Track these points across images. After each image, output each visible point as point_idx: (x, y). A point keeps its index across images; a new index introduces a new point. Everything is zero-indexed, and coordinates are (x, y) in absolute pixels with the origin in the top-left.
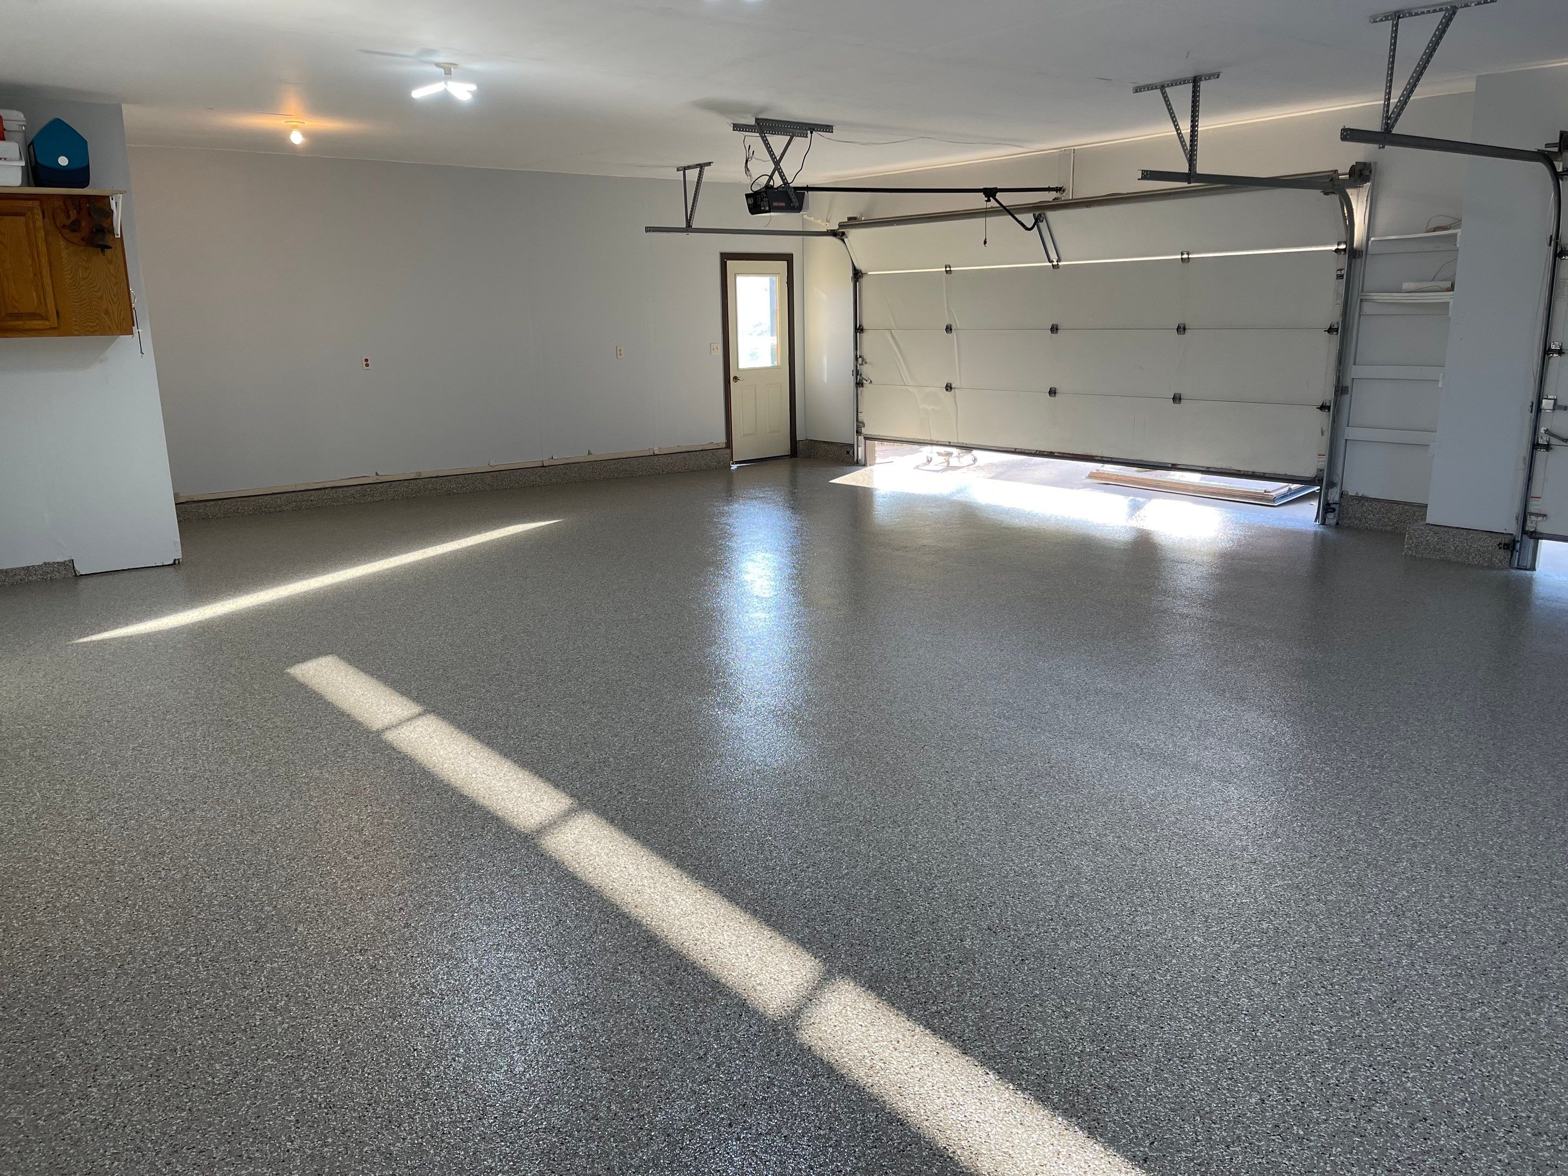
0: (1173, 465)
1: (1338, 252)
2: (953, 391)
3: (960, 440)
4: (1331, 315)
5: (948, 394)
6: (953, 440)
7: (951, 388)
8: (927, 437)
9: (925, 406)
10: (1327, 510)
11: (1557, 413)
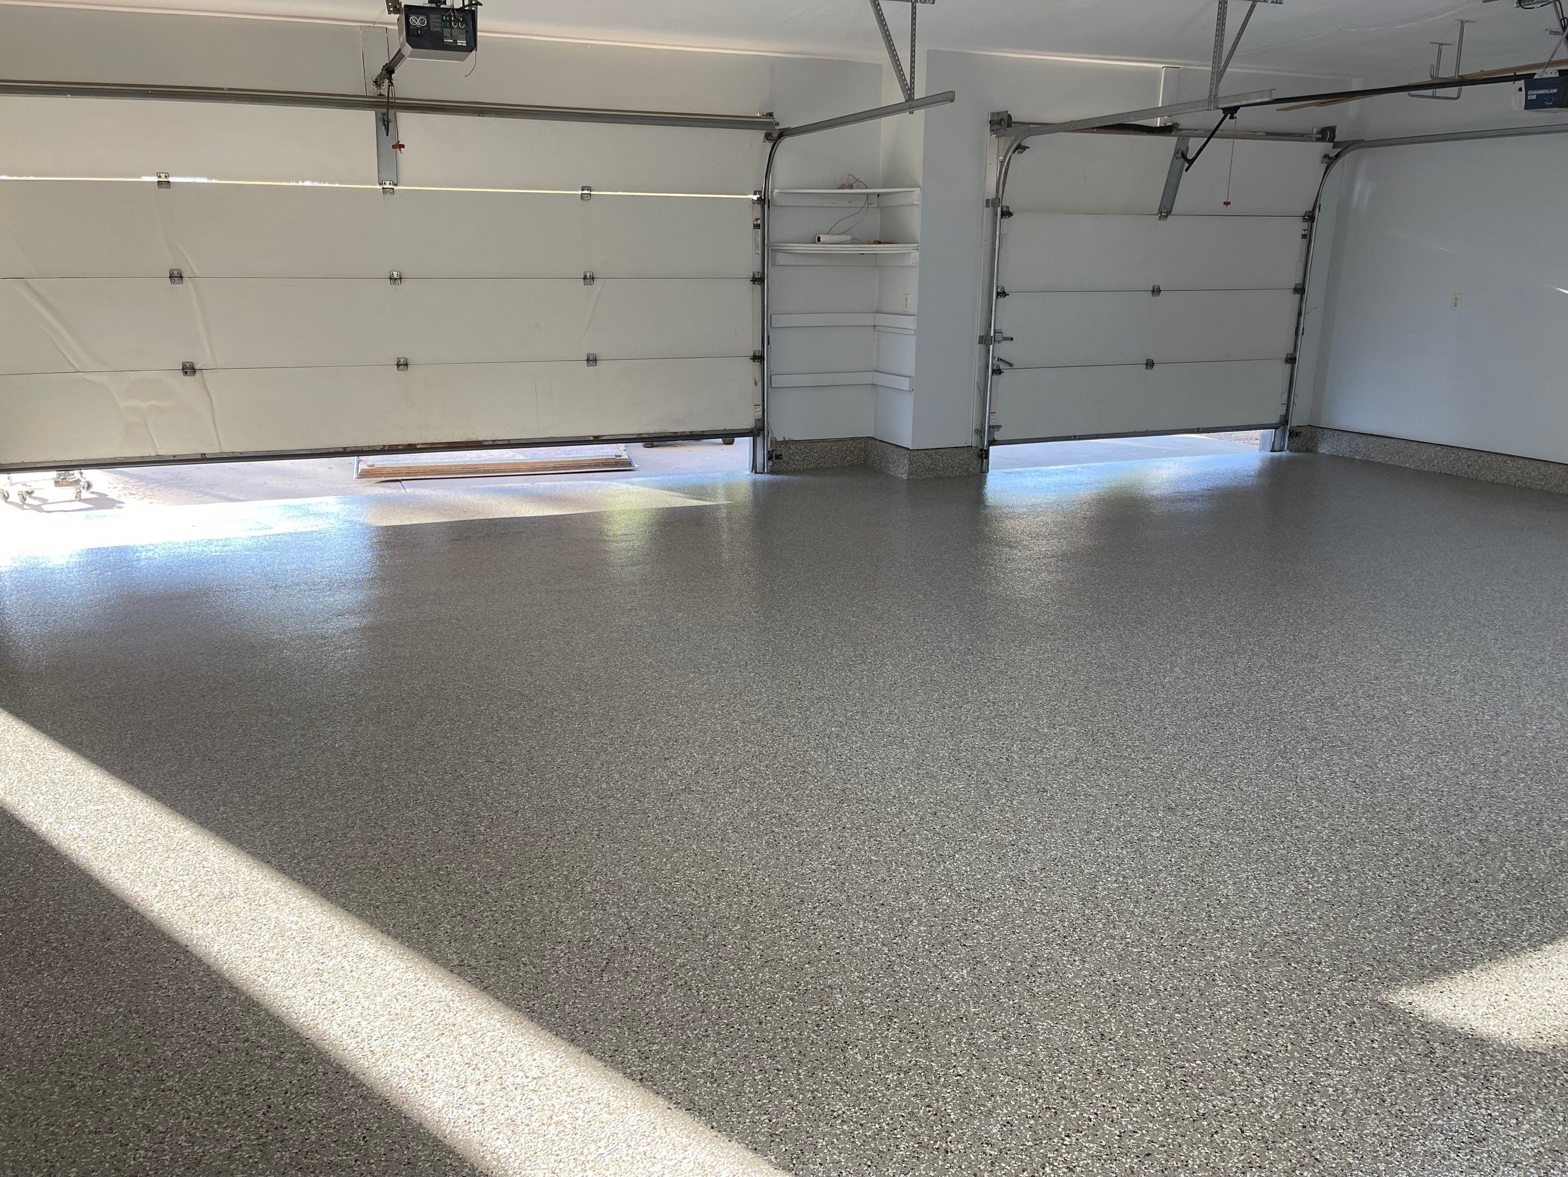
0: (595, 437)
1: (753, 202)
2: (198, 374)
3: (227, 448)
4: (751, 265)
5: (189, 379)
6: (211, 449)
7: (194, 370)
8: (149, 452)
9: (133, 403)
10: (770, 458)
11: (1004, 343)
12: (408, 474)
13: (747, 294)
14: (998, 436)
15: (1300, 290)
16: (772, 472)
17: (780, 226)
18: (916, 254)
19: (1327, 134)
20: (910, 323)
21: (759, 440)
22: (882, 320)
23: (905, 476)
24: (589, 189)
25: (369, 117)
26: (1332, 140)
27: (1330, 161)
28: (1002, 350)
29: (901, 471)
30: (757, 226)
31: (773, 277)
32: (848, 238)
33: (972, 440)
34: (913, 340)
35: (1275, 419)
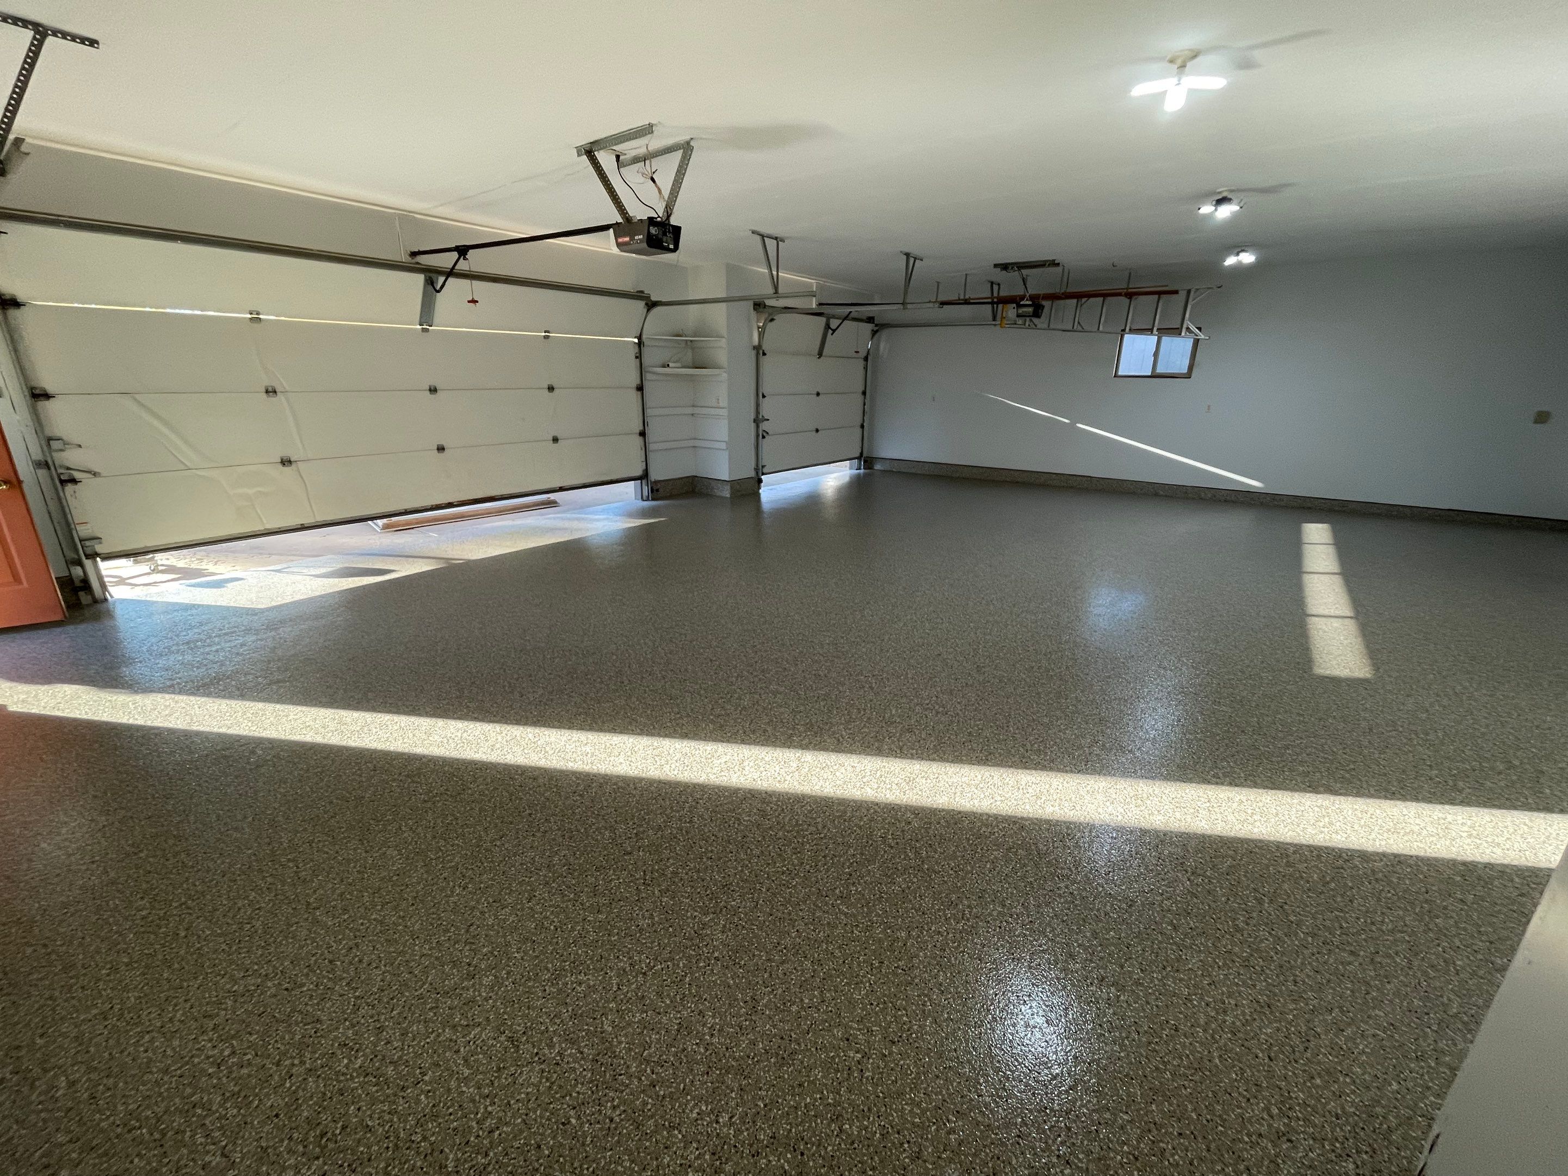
1: (635, 343)
2: (294, 465)
3: (320, 518)
4: (634, 380)
5: (287, 469)
6: (307, 521)
7: (290, 462)
8: (258, 528)
9: (240, 491)
10: (652, 491)
11: (765, 422)
12: (417, 523)
13: (634, 396)
14: (765, 471)
15: (864, 393)
16: (653, 499)
17: (650, 357)
18: (725, 375)
19: (870, 320)
20: (724, 412)
21: (644, 482)
22: (696, 410)
23: (728, 496)
24: (548, 332)
25: (420, 278)
26: (873, 323)
27: (874, 333)
28: (764, 426)
29: (727, 494)
30: (637, 357)
31: (648, 387)
32: (679, 365)
33: (753, 474)
34: (726, 422)
35: (858, 455)
